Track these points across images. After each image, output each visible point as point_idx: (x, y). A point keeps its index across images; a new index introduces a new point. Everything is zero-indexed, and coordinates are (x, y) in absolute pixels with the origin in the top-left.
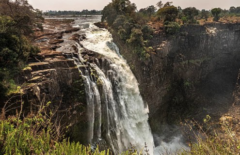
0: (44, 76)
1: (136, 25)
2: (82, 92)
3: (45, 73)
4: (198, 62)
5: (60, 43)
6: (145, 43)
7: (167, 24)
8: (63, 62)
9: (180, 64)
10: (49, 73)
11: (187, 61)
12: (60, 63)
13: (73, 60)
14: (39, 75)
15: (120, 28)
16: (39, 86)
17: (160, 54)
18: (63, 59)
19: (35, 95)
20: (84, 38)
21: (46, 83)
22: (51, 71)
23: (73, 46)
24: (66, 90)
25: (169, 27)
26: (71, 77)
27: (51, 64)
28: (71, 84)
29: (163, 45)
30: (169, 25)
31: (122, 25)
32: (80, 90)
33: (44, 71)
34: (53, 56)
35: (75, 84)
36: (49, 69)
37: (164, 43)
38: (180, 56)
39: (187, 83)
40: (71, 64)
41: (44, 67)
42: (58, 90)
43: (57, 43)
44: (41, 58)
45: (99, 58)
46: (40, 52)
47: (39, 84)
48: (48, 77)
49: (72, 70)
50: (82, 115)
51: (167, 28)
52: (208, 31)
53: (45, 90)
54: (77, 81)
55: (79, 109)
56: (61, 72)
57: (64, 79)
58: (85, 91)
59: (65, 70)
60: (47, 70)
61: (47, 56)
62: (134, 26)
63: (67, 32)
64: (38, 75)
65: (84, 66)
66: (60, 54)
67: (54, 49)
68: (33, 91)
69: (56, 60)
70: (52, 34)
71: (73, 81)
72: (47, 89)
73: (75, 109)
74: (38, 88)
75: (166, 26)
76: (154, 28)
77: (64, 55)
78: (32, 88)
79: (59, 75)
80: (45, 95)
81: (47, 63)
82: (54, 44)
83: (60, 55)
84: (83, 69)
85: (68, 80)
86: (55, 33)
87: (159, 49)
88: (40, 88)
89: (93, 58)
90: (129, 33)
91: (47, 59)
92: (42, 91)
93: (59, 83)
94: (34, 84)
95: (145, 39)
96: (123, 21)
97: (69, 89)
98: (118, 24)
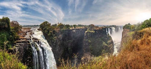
2: (31, 53)
3: (20, 44)
4: (72, 41)
5: (26, 35)
8: (26, 41)
9: (66, 42)
11: (68, 41)
15: (45, 31)
16: (18, 48)
17: (59, 39)
20: (33, 34)
21: (20, 48)
22: (22, 44)
23: (30, 36)
25: (62, 30)
34: (23, 39)
37: (60, 35)
38: (66, 39)
40: (29, 42)
41: (20, 42)
42: (23, 51)
44: (20, 39)
46: (20, 37)
48: (21, 46)
49: (29, 44)
50: (30, 62)
52: (73, 31)
54: (30, 48)
55: (30, 60)
57: (26, 47)
59: (26, 44)
62: (50, 30)
63: (28, 32)
64: (18, 45)
65: (33, 43)
66: (25, 39)
67: (24, 37)
68: (16, 50)
69: (24, 40)
71: (28, 48)
72: (20, 50)
73: (28, 59)
75: (60, 30)
76: (57, 31)
79: (24, 45)
82: (24, 35)
84: (32, 44)
86: (25, 32)
87: (59, 37)
89: (36, 41)
90: (48, 32)
91: (21, 40)
92: (18, 50)
93: (24, 48)
94: (16, 47)
95: (54, 34)
96: (46, 28)
97: (27, 51)
98: (45, 29)
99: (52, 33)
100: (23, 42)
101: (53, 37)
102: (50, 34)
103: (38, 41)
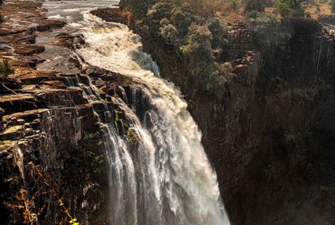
0: (28, 124)
1: (195, 17)
2: (100, 159)
3: (29, 118)
4: (309, 94)
5: (38, 53)
6: (215, 54)
7: (255, 16)
8: (63, 93)
9: (277, 97)
10: (37, 117)
11: (290, 91)
12: (57, 96)
13: (78, 88)
14: (18, 124)
15: (163, 23)
16: (21, 146)
17: (242, 78)
18: (63, 88)
19: (17, 167)
20: (83, 42)
21: (34, 141)
22: (41, 114)
23: (71, 60)
24: (68, 156)
25: (260, 23)
26: (79, 125)
27: (39, 98)
28: (79, 141)
29: (248, 59)
30: (259, 19)
31: (168, 17)
32: (96, 156)
33: (27, 113)
34: (38, 81)
35: (87, 141)
36: (34, 108)
37: (250, 55)
38: (278, 82)
39: (290, 137)
40: (78, 98)
41: (25, 105)
42: (54, 155)
43: (34, 52)
44: (15, 86)
45: (126, 85)
46: (13, 72)
47: (20, 143)
48: (35, 127)
49: (82, 112)
50: (97, 210)
51: (254, 24)
52: (326, 32)
53: (33, 156)
54: (91, 136)
55: (92, 197)
56: (60, 114)
57: (65, 131)
58: (105, 156)
59: (68, 111)
60: (32, 112)
61: (26, 82)
62: (193, 20)
63: (40, 29)
64: (15, 123)
65: (102, 101)
66: (52, 77)
67: (33, 65)
68: (13, 157)
69: (45, 89)
70: (12, 33)
71: (83, 135)
72: (37, 153)
73: (86, 197)
74: (19, 151)
75: (253, 20)
76: (229, 24)
77: (60, 79)
78: (10, 151)
79: (56, 122)
80: (33, 167)
81: (30, 97)
82: (28, 54)
83: (52, 79)
84: (98, 107)
85: (73, 133)
86: (19, 32)
87: (241, 66)
88: (23, 151)
89: (113, 86)
90: (184, 33)
91: (26, 88)
92: (27, 157)
93: (56, 139)
94: (13, 143)
95: (214, 47)
96: (169, 8)
97: (74, 152)
98: (158, 16)
99: (205, 37)
100: (42, 102)
101: (209, 61)
102: (197, 45)
103: (128, 89)
